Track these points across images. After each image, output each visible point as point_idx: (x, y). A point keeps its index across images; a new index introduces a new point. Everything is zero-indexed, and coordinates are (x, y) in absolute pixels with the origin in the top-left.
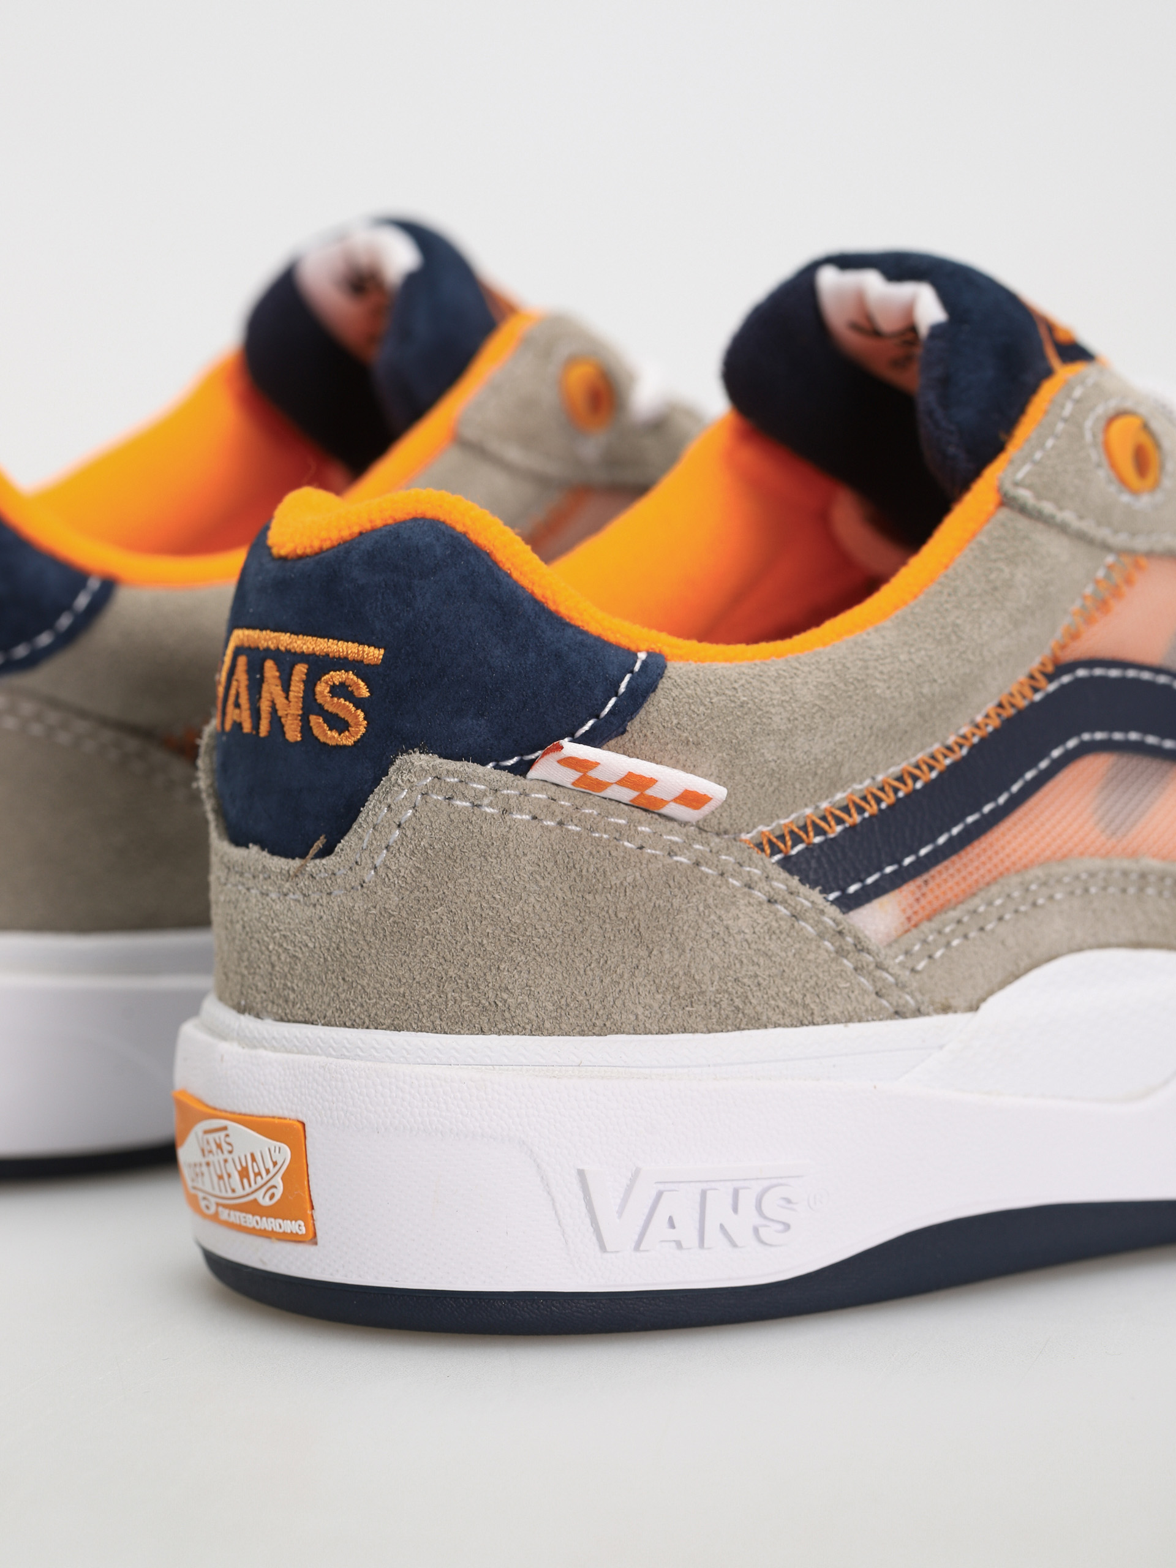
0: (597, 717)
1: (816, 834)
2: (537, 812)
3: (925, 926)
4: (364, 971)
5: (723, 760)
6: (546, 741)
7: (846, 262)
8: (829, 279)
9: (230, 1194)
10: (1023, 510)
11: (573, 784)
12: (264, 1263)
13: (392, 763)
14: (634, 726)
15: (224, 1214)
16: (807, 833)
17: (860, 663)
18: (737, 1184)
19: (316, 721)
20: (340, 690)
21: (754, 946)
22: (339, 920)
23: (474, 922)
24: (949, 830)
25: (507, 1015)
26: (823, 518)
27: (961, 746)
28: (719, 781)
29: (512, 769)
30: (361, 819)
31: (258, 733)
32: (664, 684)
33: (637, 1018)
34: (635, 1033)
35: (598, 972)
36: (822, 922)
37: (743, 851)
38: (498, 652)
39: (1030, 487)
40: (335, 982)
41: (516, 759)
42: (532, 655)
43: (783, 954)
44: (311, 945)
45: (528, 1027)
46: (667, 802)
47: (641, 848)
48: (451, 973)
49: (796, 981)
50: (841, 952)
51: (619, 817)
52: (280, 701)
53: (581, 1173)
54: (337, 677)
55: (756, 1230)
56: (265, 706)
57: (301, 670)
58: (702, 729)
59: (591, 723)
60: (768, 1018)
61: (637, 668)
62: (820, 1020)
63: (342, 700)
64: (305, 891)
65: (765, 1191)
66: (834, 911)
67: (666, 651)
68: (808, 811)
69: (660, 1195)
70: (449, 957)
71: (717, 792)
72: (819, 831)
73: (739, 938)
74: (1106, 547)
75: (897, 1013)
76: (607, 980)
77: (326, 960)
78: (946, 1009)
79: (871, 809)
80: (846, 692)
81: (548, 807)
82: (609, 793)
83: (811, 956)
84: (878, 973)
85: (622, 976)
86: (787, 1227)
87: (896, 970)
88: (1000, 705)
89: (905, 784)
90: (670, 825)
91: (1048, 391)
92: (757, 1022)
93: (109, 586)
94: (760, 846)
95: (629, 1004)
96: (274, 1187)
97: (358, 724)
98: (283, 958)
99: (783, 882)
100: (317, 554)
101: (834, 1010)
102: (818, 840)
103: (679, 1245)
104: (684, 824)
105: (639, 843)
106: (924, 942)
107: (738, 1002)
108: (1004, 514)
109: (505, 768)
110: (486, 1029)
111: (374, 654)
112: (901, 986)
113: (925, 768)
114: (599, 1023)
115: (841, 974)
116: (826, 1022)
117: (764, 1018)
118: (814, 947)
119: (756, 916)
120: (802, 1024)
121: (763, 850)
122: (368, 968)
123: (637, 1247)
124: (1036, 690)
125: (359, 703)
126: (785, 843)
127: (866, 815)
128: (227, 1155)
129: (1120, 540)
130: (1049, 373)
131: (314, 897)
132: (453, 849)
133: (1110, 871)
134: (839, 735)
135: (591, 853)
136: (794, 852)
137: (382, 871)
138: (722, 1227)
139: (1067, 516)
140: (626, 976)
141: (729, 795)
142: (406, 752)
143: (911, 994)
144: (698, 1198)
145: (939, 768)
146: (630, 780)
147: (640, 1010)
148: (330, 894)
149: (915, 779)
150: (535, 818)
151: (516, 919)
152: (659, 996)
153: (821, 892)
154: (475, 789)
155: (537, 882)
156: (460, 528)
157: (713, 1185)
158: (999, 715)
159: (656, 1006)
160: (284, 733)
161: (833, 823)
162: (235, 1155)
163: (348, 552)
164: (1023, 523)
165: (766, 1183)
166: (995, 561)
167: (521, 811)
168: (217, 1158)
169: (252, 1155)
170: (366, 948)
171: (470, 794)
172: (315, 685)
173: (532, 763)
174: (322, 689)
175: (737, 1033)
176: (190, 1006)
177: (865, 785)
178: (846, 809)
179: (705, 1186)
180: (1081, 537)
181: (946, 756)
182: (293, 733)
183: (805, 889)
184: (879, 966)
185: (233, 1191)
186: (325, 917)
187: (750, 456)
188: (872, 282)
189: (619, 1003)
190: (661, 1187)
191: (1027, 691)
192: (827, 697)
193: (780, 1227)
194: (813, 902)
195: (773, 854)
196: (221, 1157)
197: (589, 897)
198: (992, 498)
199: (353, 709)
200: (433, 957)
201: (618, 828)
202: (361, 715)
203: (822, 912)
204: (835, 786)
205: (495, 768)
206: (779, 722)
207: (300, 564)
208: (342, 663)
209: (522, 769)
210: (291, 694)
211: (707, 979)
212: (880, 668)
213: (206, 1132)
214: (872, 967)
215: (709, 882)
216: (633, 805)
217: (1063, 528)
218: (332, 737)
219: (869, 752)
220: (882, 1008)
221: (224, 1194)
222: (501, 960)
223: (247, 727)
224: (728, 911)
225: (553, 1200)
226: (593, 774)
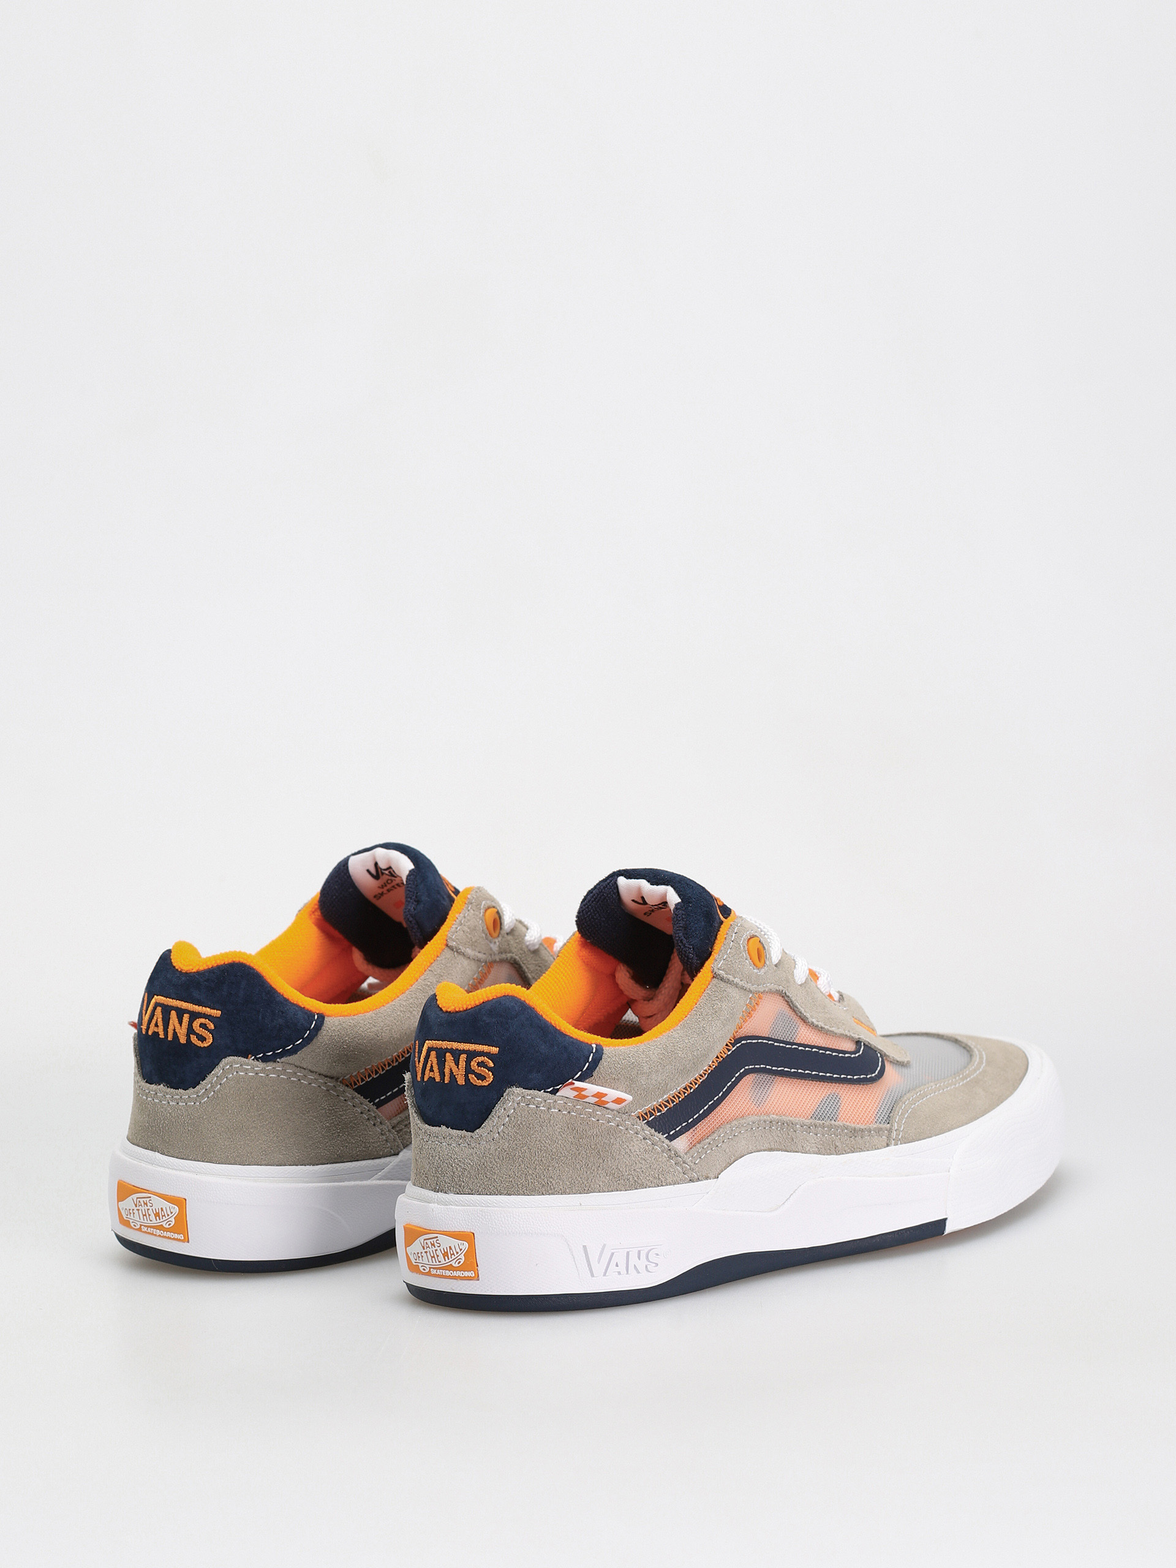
0: (582, 1071)
1: (658, 1112)
2: (561, 1109)
3: (698, 1146)
4: (495, 1173)
5: (627, 1085)
6: (563, 1080)
7: (630, 874)
8: (621, 880)
9: (438, 1263)
10: (722, 979)
11: (574, 1097)
12: (453, 1290)
13: (505, 1092)
14: (595, 1073)
15: (434, 1272)
16: (655, 1111)
17: (672, 1044)
18: (639, 1249)
19: (471, 1077)
20: (481, 1064)
21: (640, 1157)
22: (484, 1153)
23: (538, 1152)
24: (703, 1108)
25: (552, 1187)
26: (613, 976)
27: (705, 1074)
28: (629, 1093)
29: (550, 1092)
30: (493, 1114)
31: (444, 1081)
32: (604, 1056)
33: (600, 1186)
34: (600, 1192)
35: (585, 1169)
36: (663, 1146)
37: (634, 1120)
38: (543, 1047)
39: (723, 970)
40: (482, 1178)
41: (552, 1088)
42: (556, 1047)
43: (650, 1159)
44: (472, 1164)
45: (560, 1192)
46: (609, 1102)
47: (598, 1120)
48: (530, 1172)
49: (655, 1169)
50: (670, 1157)
51: (590, 1109)
52: (455, 1069)
53: (585, 1247)
54: (480, 1059)
55: (646, 1267)
56: (447, 1071)
57: (463, 1057)
58: (619, 1073)
59: (580, 1073)
60: (646, 1184)
61: (594, 1051)
62: (665, 1184)
63: (482, 1068)
64: (469, 1143)
65: (650, 1250)
66: (667, 1141)
67: (602, 1043)
68: (655, 1103)
69: (613, 1254)
70: (529, 1166)
71: (629, 1098)
72: (659, 1111)
73: (635, 1153)
74: (750, 991)
75: (690, 1180)
76: (588, 1172)
77: (478, 1169)
78: (707, 1178)
79: (677, 1101)
80: (668, 1056)
81: (564, 1106)
82: (586, 1100)
83: (660, 1160)
84: (684, 1165)
85: (594, 1170)
86: (657, 1265)
87: (690, 1163)
88: (717, 1057)
89: (688, 1091)
90: (608, 1111)
91: (723, 928)
92: (643, 1186)
93: (322, 1017)
94: (638, 1117)
95: (597, 1181)
96: (461, 1259)
97: (489, 1077)
98: (459, 1169)
99: (649, 1131)
100: (465, 1011)
101: (669, 1180)
102: (658, 1114)
103: (619, 1273)
104: (613, 1110)
105: (597, 1118)
106: (698, 1152)
107: (635, 1178)
108: (715, 981)
109: (548, 1092)
110: (544, 1193)
111: (495, 1050)
112: (692, 1170)
113: (693, 1083)
114: (586, 1189)
115: (671, 1166)
116: (667, 1185)
117: (645, 1184)
118: (661, 1156)
119: (640, 1145)
120: (658, 1186)
121: (640, 1120)
122: (496, 1172)
123: (605, 1275)
124: (729, 1050)
125: (489, 1069)
126: (647, 1116)
127: (675, 1103)
128: (437, 1248)
129: (753, 988)
130: (722, 923)
131: (473, 1145)
132: (530, 1124)
133: (760, 1121)
134: (667, 1073)
135: (581, 1123)
136: (650, 1119)
137: (502, 1134)
138: (635, 1265)
139: (737, 980)
140: (595, 1170)
141: (633, 1099)
142: (510, 1087)
143: (696, 1173)
144: (625, 1255)
145: (699, 1083)
146: (599, 1095)
147: (601, 1183)
148: (479, 1144)
149: (691, 1088)
150: (560, 1111)
151: (554, 1150)
152: (608, 1178)
153: (662, 1134)
154: (538, 1101)
155: (561, 1135)
156: (523, 999)
157: (631, 1249)
158: (717, 1061)
159: (607, 1181)
160: (457, 1081)
161: (664, 1107)
162: (441, 1248)
163: (480, 1010)
164: (723, 984)
165: (649, 1248)
166: (715, 1000)
167: (555, 1108)
168: (431, 1249)
169: (450, 1247)
170: (496, 1164)
171: (536, 1102)
172: (470, 1062)
173: (558, 1090)
174: (474, 1064)
175: (636, 1190)
176: (402, 1190)
177: (673, 1092)
178: (667, 1101)
179: (628, 1250)
180: (742, 988)
181: (700, 1079)
182: (461, 1081)
183: (656, 1133)
184: (684, 1162)
185: (440, 1262)
186: (478, 1153)
187: (585, 953)
188: (643, 883)
189: (593, 1181)
190: (613, 1251)
191: (726, 1051)
192: (662, 1059)
193: (654, 1265)
194: (660, 1139)
195: (643, 1120)
196: (434, 1249)
197: (581, 1140)
198: (710, 975)
199: (487, 1071)
200: (523, 1166)
201: (589, 1113)
202: (491, 1074)
203: (663, 1142)
204: (664, 1093)
205: (545, 1092)
206: (646, 1069)
207: (458, 1015)
208: (482, 1054)
209: (554, 1092)
210: (460, 1066)
211: (624, 1170)
212: (679, 1046)
213: (425, 1240)
214: (682, 1163)
215: (623, 1133)
216: (596, 1104)
217: (736, 985)
218: (479, 1083)
219: (677, 1079)
220: (686, 1178)
221: (435, 1263)
222: (549, 1166)
223: (438, 1079)
224: (630, 1144)
225: (574, 1258)
226: (583, 1093)
